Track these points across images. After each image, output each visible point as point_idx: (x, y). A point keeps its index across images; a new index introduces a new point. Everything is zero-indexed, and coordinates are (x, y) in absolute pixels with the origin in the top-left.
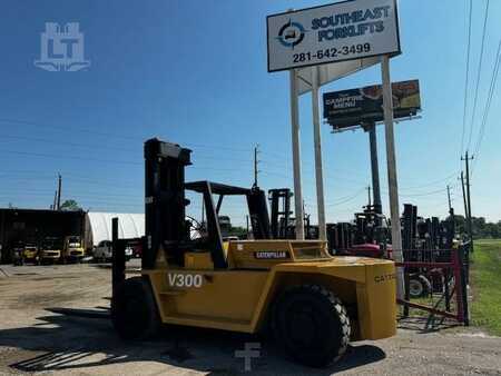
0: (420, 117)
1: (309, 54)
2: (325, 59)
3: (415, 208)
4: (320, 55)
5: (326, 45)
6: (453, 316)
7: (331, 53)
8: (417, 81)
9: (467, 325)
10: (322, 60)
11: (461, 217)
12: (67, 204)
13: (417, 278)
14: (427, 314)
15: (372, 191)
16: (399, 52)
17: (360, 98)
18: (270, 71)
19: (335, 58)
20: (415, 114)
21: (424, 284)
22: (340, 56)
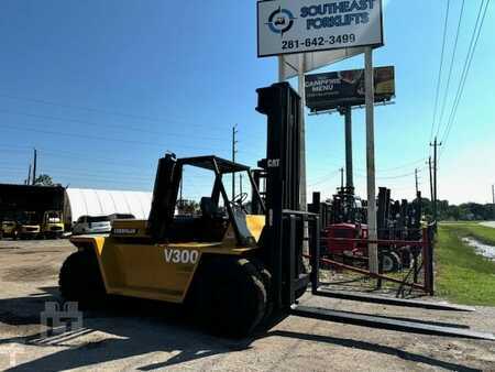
0: (393, 103)
1: (297, 42)
2: (312, 47)
3: (389, 190)
4: (307, 43)
5: (314, 33)
6: (421, 288)
7: (318, 42)
8: (393, 67)
9: (432, 295)
10: (309, 48)
11: (427, 200)
12: (41, 179)
13: (388, 254)
14: (397, 286)
15: (345, 173)
16: (382, 44)
17: (338, 81)
18: (259, 56)
19: (322, 47)
20: (388, 100)
21: (394, 259)
22: (327, 46)
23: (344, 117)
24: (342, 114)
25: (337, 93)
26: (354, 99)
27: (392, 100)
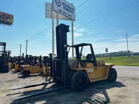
0: (12, 26)
2: (64, 14)
16: (75, 20)
22: (67, 15)
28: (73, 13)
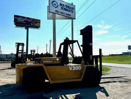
23: (26, 30)
24: (26, 29)
25: (25, 23)
26: (30, 26)
27: (39, 28)
28: (73, 12)
